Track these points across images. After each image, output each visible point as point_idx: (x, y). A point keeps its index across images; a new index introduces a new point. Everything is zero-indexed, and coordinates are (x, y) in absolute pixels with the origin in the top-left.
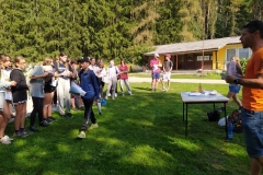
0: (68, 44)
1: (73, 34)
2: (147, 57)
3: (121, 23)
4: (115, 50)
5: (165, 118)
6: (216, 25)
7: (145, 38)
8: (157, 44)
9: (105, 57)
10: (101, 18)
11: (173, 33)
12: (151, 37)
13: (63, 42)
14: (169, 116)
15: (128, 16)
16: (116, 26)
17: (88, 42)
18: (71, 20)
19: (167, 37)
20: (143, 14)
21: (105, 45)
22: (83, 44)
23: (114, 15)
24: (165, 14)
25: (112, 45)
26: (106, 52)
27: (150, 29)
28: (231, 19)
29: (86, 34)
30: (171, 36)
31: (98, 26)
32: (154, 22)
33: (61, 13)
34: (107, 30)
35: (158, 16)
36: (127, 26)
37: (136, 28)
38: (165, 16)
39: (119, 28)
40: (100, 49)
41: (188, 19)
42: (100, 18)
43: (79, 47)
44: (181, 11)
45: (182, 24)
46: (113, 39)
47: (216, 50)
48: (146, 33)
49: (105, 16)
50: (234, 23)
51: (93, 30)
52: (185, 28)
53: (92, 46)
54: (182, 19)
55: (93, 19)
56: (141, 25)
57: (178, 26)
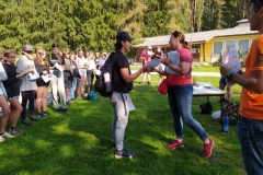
0: (52, 36)
1: (58, 25)
2: (136, 49)
3: (108, 14)
4: (102, 42)
5: (158, 112)
6: (203, 18)
7: (133, 30)
8: (144, 36)
9: (92, 49)
10: (88, 9)
11: (161, 25)
12: (139, 30)
13: (48, 33)
14: (162, 109)
15: (115, 7)
16: (103, 17)
17: (74, 33)
18: (55, 9)
19: (155, 29)
20: (131, 5)
21: (92, 37)
22: (68, 35)
23: (101, 6)
24: (153, 6)
25: (99, 37)
26: (93, 44)
27: (137, 21)
28: (217, 12)
29: (72, 26)
30: (159, 28)
31: (84, 17)
32: (142, 14)
33: (45, 3)
34: (93, 21)
35: (146, 8)
36: (114, 17)
37: (124, 20)
38: (153, 7)
39: (106, 19)
40: (87, 41)
41: (176, 11)
42: (86, 8)
43: (64, 39)
44: (168, 3)
45: (170, 16)
46: (100, 31)
47: (204, 43)
48: (134, 25)
49: (92, 7)
50: (220, 16)
51: (79, 21)
52: (173, 20)
53: (78, 37)
54: (170, 12)
55: (79, 9)
56: (129, 16)
57: (166, 18)
